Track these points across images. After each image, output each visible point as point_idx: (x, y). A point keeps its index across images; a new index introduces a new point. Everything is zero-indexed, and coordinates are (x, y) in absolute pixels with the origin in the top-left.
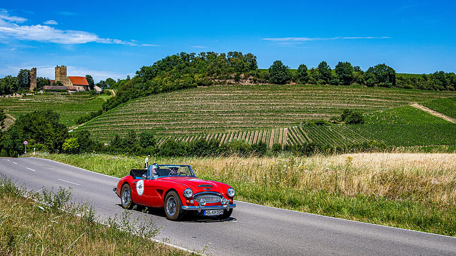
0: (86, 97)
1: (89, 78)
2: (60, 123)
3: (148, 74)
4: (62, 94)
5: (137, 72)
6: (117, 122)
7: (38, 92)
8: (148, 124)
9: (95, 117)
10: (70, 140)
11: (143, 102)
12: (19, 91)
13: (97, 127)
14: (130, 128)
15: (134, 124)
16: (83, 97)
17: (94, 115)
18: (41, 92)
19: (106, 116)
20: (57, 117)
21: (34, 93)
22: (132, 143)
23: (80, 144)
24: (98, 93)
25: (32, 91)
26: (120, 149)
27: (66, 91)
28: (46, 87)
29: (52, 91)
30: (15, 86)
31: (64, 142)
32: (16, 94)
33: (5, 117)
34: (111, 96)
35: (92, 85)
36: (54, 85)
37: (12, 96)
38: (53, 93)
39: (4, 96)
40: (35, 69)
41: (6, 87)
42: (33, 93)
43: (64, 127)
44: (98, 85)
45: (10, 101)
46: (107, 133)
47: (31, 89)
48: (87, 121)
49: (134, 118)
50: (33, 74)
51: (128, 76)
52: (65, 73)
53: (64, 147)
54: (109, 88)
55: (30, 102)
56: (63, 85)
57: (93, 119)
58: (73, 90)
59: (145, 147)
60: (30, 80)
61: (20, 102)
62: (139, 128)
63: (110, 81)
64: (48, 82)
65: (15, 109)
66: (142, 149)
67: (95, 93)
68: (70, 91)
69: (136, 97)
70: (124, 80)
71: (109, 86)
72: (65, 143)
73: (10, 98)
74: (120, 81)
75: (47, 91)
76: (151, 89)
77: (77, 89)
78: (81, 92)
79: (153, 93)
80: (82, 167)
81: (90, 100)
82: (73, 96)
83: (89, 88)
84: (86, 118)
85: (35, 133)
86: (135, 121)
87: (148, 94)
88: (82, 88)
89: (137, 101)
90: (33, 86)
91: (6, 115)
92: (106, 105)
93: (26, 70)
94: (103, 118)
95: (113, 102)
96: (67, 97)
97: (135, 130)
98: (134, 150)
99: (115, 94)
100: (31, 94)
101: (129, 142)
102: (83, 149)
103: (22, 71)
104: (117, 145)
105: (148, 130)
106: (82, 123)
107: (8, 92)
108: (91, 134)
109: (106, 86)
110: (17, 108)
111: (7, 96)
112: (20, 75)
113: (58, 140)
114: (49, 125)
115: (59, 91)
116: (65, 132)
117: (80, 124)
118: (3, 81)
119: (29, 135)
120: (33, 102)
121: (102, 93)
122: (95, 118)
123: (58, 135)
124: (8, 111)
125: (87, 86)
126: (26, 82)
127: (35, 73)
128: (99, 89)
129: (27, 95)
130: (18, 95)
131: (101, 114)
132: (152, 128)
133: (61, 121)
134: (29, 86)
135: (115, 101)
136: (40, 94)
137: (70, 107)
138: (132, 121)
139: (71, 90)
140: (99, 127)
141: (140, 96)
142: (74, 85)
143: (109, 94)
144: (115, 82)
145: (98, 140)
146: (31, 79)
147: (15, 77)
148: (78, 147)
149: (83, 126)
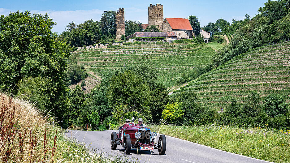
0: (189, 47)
1: (193, 20)
2: (157, 83)
3: (276, 11)
4: (157, 44)
5: (260, 10)
6: (233, 81)
7: (127, 42)
8: (276, 83)
9: (202, 73)
10: (171, 106)
11: (268, 51)
12: (102, 41)
13: (205, 88)
14: (251, 90)
15: (257, 83)
16: (185, 47)
17: (201, 72)
18: (131, 41)
19: (218, 73)
20: (154, 74)
21: (122, 42)
22: (255, 111)
23: (185, 112)
24: (206, 41)
25: (120, 40)
26: (238, 118)
27: (163, 39)
28: (138, 34)
29: (144, 39)
30: (97, 33)
31: (164, 108)
32: (99, 44)
33: (87, 76)
34: (223, 45)
35: (197, 30)
36: (147, 31)
37: (94, 46)
38: (146, 41)
39: (85, 48)
40: (122, 11)
41: (86, 36)
42: (120, 42)
43: (163, 88)
44: (206, 30)
45: (92, 54)
46: (220, 97)
47: (118, 37)
48: (191, 80)
49: (257, 74)
50: (120, 18)
51: (247, 16)
52: (161, 15)
53: (164, 116)
54: (220, 33)
55: (117, 55)
56: (158, 31)
57: (200, 77)
58: (173, 37)
59: (273, 116)
60: (115, 25)
61: (104, 56)
62: (263, 89)
63: (222, 23)
64: (139, 27)
65: (98, 65)
66: (269, 118)
67: (201, 41)
68: (168, 39)
69: (258, 46)
70: (241, 21)
71: (220, 31)
72: (165, 111)
73: (92, 49)
74: (235, 23)
75: (138, 39)
76: (279, 33)
77: (178, 36)
78: (183, 41)
79: (282, 38)
80: (205, 144)
81: (195, 50)
82: (172, 44)
83: (193, 34)
84: (190, 76)
85: (128, 97)
86: (259, 79)
87: (275, 41)
88: (184, 35)
89: (260, 50)
90: (120, 32)
91: (87, 72)
92: (217, 57)
93: (110, 12)
94: (213, 75)
95: (226, 52)
96: (164, 47)
97: (258, 93)
98: (259, 121)
99: (228, 42)
100: (118, 44)
101: (250, 109)
102: (189, 118)
103: (106, 14)
104: (234, 112)
105: (277, 91)
106: (185, 82)
107: (89, 42)
108: (198, 98)
109: (216, 30)
110: (100, 63)
111: (88, 48)
112: (104, 19)
113: (156, 106)
114: (146, 86)
115: (154, 39)
116: (165, 96)
117: (183, 83)
118: (82, 28)
119: (120, 99)
120: (121, 55)
121: (210, 40)
122: (202, 75)
123: (156, 99)
124: (90, 67)
125: (191, 31)
126: (111, 28)
127: (123, 15)
128: (206, 35)
129: (113, 45)
130: (102, 46)
131: (210, 70)
132: (282, 89)
133: (160, 81)
134: (114, 33)
135: (230, 51)
136: (130, 43)
137: (168, 60)
138: (254, 79)
139: (169, 37)
140: (208, 88)
141: (263, 43)
142: (173, 30)
143: (221, 41)
144: (229, 24)
145: (208, 106)
146: (117, 23)
147: (97, 22)
148: (182, 116)
149: (188, 86)
